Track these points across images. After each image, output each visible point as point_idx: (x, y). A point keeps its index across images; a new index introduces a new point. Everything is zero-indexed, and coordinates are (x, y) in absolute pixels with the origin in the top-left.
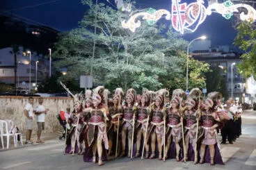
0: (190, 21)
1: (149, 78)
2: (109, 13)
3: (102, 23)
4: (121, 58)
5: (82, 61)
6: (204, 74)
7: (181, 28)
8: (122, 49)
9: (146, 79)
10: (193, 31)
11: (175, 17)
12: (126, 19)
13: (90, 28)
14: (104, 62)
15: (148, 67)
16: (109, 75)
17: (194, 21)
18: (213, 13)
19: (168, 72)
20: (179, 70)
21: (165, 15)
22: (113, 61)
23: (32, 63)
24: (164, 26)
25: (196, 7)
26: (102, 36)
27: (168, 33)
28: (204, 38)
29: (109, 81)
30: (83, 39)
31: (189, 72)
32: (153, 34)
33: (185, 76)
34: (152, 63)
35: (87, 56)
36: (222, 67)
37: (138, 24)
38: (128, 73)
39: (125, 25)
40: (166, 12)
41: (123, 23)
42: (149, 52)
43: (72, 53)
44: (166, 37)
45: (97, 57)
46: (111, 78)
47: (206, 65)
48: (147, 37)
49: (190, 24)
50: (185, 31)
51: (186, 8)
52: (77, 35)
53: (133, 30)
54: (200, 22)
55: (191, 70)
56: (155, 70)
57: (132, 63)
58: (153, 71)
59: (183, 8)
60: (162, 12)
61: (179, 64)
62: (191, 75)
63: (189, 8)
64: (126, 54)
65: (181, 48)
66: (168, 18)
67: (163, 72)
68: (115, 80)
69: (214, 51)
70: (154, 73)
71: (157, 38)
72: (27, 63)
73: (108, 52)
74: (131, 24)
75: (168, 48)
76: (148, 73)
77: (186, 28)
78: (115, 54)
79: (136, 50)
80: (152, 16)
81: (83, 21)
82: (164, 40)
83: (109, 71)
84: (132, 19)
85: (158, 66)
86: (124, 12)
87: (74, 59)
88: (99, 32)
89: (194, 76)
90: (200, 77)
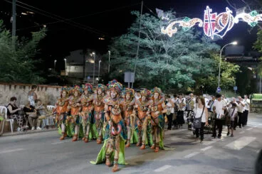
0: (220, 28)
1: (184, 76)
2: (153, 22)
3: (147, 29)
4: (162, 59)
5: (129, 61)
6: (233, 74)
7: (211, 34)
8: (163, 51)
9: (181, 76)
10: (222, 37)
11: (206, 25)
12: (165, 26)
13: (136, 34)
14: (147, 62)
15: (184, 67)
16: (151, 73)
17: (223, 28)
18: (240, 22)
19: (201, 71)
20: (211, 70)
21: (198, 23)
22: (155, 61)
23: (97, 62)
24: (199, 33)
25: (225, 17)
26: (146, 41)
27: (203, 39)
28: (235, 43)
29: (150, 77)
30: (131, 42)
31: (221, 72)
32: (189, 39)
33: (218, 75)
34: (187, 63)
35: (133, 56)
36: (251, 69)
37: (175, 31)
38: (166, 71)
39: (164, 31)
40: (199, 20)
41: (162, 29)
42: (185, 54)
43: (122, 54)
44: (201, 42)
45: (141, 57)
46: (152, 75)
47: (236, 66)
48: (184, 42)
49: (220, 31)
50: (215, 36)
51: (216, 17)
52: (126, 40)
53: (170, 36)
54: (228, 29)
55: (222, 70)
56: (190, 69)
57: (171, 63)
58: (187, 70)
59: (214, 16)
60: (195, 20)
61: (211, 65)
62: (223, 74)
63: (219, 17)
64: (166, 56)
65: (213, 50)
66: (200, 25)
67: (197, 71)
68: (155, 77)
69: (246, 55)
70: (188, 72)
71: (193, 42)
72: (93, 62)
73: (151, 54)
74: (169, 31)
75: (202, 52)
76: (183, 72)
77: (215, 34)
78: (156, 55)
79: (174, 52)
80: (187, 24)
81: (131, 28)
82: (198, 44)
83: (151, 69)
84: (170, 26)
85: (192, 66)
86: (164, 20)
87: (124, 59)
88: (143, 37)
89: (226, 75)
90: (230, 76)
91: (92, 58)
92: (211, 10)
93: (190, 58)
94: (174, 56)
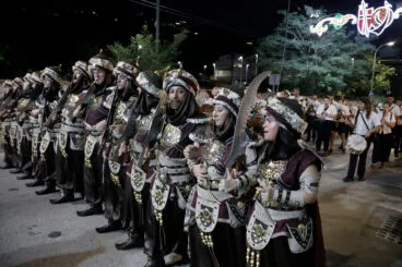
0: (376, 25)
1: (335, 79)
2: (301, 20)
3: (294, 29)
4: (311, 60)
5: (275, 63)
6: (388, 77)
7: (366, 31)
8: (313, 52)
9: (331, 79)
10: (378, 35)
11: (361, 21)
12: (315, 25)
13: (283, 34)
14: (295, 63)
15: (335, 69)
16: (298, 75)
17: (381, 25)
19: (353, 73)
20: (364, 72)
21: (351, 20)
22: (303, 62)
23: (244, 66)
24: (352, 32)
25: (383, 12)
26: (294, 41)
27: (356, 38)
28: (391, 44)
29: (298, 80)
30: (276, 43)
31: (375, 75)
32: (341, 40)
33: (371, 78)
34: (339, 65)
35: (280, 58)
37: (326, 29)
38: (315, 73)
39: (313, 30)
40: (353, 16)
41: (311, 27)
42: (336, 55)
43: (268, 56)
44: (354, 42)
45: (288, 58)
46: (299, 77)
47: (392, 69)
48: (336, 42)
49: (376, 28)
50: (371, 34)
51: (373, 12)
52: (272, 41)
53: (320, 35)
54: (386, 26)
55: (376, 73)
56: (341, 71)
57: (320, 64)
58: (338, 72)
59: (370, 12)
60: (349, 16)
61: (364, 67)
62: (377, 78)
63: (376, 12)
64: (315, 57)
65: (368, 51)
66: (353, 23)
67: (349, 73)
68: (303, 79)
70: (339, 74)
71: (345, 42)
72: (240, 66)
73: (299, 55)
74: (319, 29)
75: (354, 52)
76: (334, 74)
77: (372, 31)
78: (305, 57)
79: (325, 53)
80: (339, 21)
81: (278, 29)
82: (351, 44)
83: (299, 72)
84: (320, 24)
85: (344, 67)
86: (313, 18)
87: (270, 60)
88: (290, 37)
89: (380, 78)
90: (385, 80)
91: (240, 62)
92: (367, 5)
93: (341, 59)
94: (324, 57)
